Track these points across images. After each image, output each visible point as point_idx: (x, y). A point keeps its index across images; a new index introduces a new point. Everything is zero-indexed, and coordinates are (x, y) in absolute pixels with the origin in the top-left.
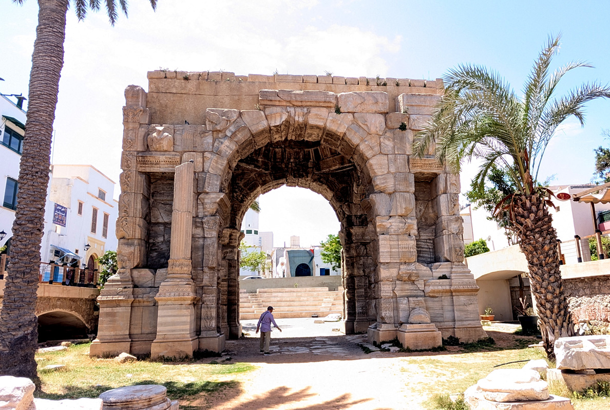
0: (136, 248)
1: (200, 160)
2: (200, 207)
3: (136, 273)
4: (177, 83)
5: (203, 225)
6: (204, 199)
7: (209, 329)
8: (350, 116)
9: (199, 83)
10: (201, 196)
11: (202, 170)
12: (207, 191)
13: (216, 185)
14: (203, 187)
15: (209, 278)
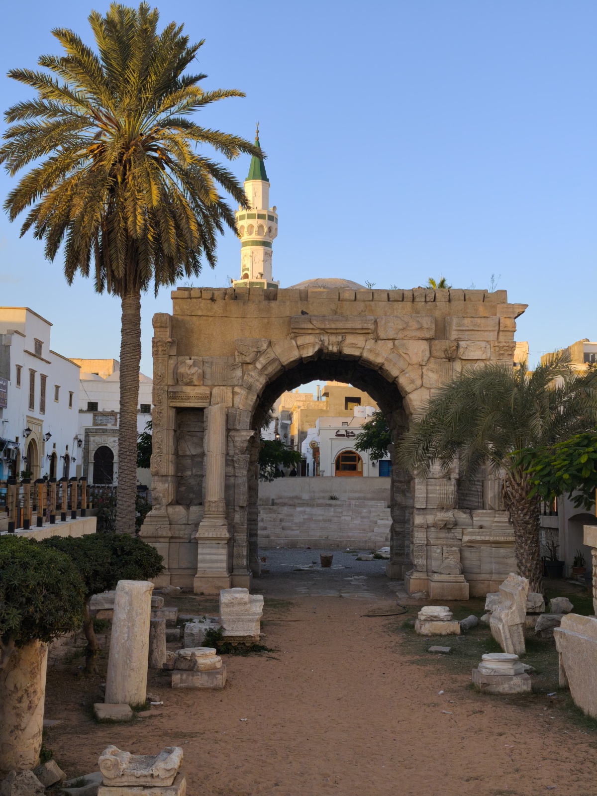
0: (170, 485)
1: (230, 395)
2: (231, 444)
3: (170, 510)
4: (202, 304)
5: (234, 463)
6: (234, 437)
7: (241, 567)
8: (390, 344)
9: (226, 304)
10: (232, 433)
11: (231, 405)
12: (238, 428)
13: (246, 422)
14: (234, 424)
15: (240, 517)
